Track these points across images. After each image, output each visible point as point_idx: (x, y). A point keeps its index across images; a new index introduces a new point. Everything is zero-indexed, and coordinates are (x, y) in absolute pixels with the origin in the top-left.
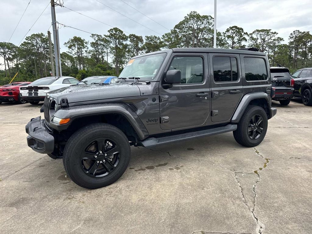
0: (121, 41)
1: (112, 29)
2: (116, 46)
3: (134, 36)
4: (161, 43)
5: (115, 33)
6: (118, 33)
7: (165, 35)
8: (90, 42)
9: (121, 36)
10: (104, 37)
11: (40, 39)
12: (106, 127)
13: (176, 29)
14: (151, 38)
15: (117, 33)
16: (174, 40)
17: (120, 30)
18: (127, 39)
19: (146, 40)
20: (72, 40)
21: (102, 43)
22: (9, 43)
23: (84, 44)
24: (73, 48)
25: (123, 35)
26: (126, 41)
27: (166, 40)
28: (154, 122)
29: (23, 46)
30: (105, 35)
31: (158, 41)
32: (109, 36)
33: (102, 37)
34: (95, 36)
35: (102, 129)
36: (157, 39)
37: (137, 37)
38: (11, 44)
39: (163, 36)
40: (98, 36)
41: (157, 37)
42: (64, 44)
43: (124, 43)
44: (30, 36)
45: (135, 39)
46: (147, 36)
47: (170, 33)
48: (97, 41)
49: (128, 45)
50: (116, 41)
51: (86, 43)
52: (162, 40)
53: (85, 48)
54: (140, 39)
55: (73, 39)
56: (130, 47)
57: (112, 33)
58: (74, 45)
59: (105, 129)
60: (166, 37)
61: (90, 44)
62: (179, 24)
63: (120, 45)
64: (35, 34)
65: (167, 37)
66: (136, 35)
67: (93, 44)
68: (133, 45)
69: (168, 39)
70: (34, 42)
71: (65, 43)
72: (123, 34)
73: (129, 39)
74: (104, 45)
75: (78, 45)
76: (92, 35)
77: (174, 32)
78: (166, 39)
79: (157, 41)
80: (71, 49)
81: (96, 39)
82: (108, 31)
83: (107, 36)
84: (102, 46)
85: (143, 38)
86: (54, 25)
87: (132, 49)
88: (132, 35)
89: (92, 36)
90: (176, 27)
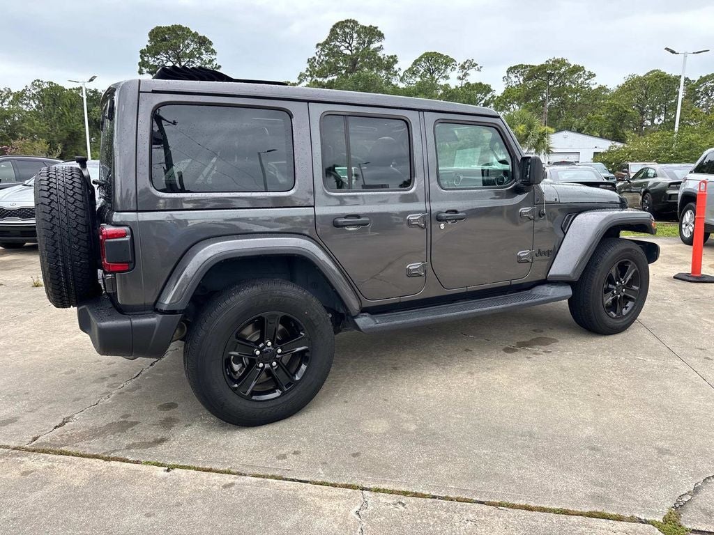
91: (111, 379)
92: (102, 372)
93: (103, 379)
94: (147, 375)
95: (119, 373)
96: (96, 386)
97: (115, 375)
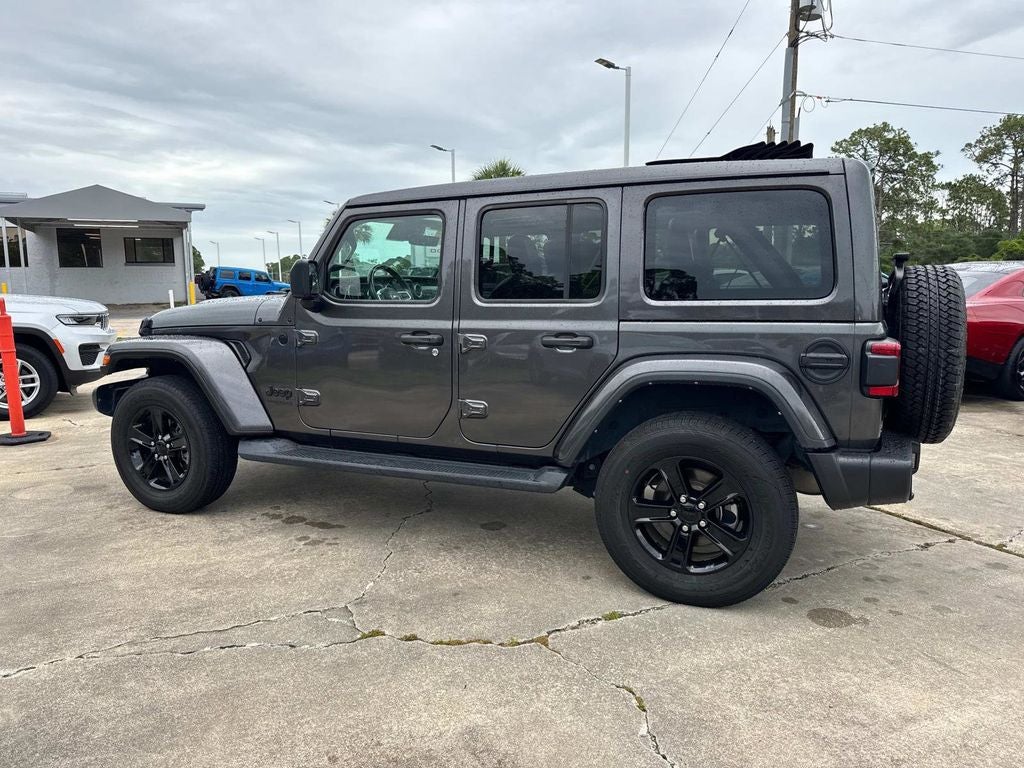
11: (877, 142)
20: (998, 132)
28: (285, 400)
42: (963, 150)
44: (847, 138)
55: (998, 125)
58: (1000, 148)
64: (864, 129)
70: (855, 154)
71: (968, 145)
80: (986, 166)
86: (789, 104)
91: (873, 577)
92: (887, 591)
93: (884, 580)
94: (822, 565)
95: (860, 580)
96: (895, 573)
97: (867, 579)
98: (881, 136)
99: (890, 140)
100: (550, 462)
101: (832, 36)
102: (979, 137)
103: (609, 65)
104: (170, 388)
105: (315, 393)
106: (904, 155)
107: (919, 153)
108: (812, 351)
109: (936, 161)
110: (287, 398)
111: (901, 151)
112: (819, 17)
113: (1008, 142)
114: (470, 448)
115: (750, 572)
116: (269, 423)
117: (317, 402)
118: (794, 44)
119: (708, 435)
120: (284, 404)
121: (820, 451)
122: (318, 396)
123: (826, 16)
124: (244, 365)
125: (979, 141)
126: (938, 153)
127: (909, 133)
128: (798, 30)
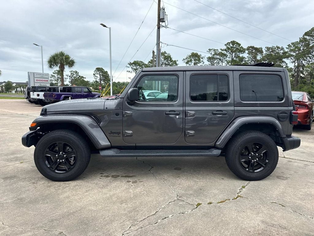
0: (238, 53)
1: (229, 43)
2: (232, 59)
3: (253, 47)
4: (285, 53)
5: (232, 46)
6: (236, 46)
7: (291, 44)
8: (206, 57)
9: (238, 49)
10: (220, 51)
11: (163, 57)
12: (64, 133)
13: (306, 37)
14: (272, 49)
15: (234, 46)
16: (303, 49)
17: (237, 43)
18: (244, 52)
19: (266, 51)
20: (190, 56)
21: (218, 57)
22: (141, 61)
23: (201, 59)
24: (190, 63)
25: (240, 48)
26: (243, 53)
27: (291, 51)
28: (117, 135)
29: (150, 64)
30: (221, 49)
31: (282, 51)
32: (225, 50)
33: (218, 51)
34: (212, 51)
35: (61, 135)
36: (280, 50)
37: (256, 49)
38: (142, 62)
39: (289, 45)
40: (215, 50)
41: (280, 47)
43: (241, 55)
45: (254, 51)
46: (267, 47)
47: (298, 42)
48: (214, 55)
49: (244, 58)
50: (232, 55)
51: (202, 58)
52: (286, 50)
53: (200, 62)
54: (259, 51)
55: (191, 55)
56: (247, 60)
57: (229, 46)
58: (191, 61)
59: (63, 135)
60: (292, 46)
61: (206, 58)
62: (310, 31)
63: (236, 58)
65: (294, 46)
66: (255, 47)
67: (209, 59)
68: (251, 57)
69: (296, 48)
71: (184, 59)
72: (241, 46)
73: (247, 52)
74: (220, 59)
75: (194, 61)
76: (209, 49)
77: (303, 40)
78: (292, 48)
79: (280, 52)
80: (188, 65)
81: (213, 53)
82: (225, 44)
83: (223, 50)
84: (218, 60)
85: (263, 49)
86: (158, 45)
87: (250, 61)
88: (251, 47)
89: (209, 51)
90: (306, 34)
98: (164, 55)
99: (166, 56)
100: (215, 147)
101: (168, 28)
102: (186, 57)
103: (105, 26)
104: (68, 134)
105: (130, 132)
106: (170, 60)
107: (173, 60)
108: (281, 114)
109: (177, 63)
110: (118, 134)
111: (169, 60)
112: (164, 22)
113: (193, 59)
114: (188, 145)
115: (269, 170)
116: (110, 144)
117: (131, 135)
118: (159, 28)
119: (260, 136)
120: (117, 136)
121: (284, 138)
122: (132, 133)
123: (166, 21)
124: (99, 124)
125: (186, 58)
126: (177, 61)
127: (171, 55)
128: (160, 24)
